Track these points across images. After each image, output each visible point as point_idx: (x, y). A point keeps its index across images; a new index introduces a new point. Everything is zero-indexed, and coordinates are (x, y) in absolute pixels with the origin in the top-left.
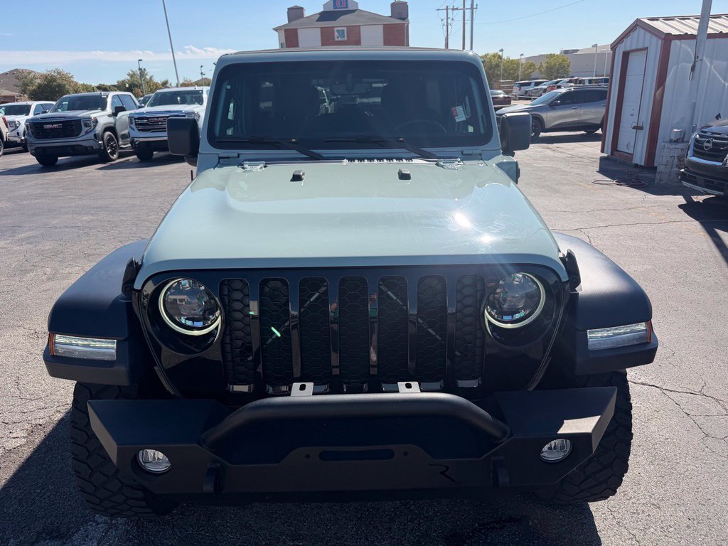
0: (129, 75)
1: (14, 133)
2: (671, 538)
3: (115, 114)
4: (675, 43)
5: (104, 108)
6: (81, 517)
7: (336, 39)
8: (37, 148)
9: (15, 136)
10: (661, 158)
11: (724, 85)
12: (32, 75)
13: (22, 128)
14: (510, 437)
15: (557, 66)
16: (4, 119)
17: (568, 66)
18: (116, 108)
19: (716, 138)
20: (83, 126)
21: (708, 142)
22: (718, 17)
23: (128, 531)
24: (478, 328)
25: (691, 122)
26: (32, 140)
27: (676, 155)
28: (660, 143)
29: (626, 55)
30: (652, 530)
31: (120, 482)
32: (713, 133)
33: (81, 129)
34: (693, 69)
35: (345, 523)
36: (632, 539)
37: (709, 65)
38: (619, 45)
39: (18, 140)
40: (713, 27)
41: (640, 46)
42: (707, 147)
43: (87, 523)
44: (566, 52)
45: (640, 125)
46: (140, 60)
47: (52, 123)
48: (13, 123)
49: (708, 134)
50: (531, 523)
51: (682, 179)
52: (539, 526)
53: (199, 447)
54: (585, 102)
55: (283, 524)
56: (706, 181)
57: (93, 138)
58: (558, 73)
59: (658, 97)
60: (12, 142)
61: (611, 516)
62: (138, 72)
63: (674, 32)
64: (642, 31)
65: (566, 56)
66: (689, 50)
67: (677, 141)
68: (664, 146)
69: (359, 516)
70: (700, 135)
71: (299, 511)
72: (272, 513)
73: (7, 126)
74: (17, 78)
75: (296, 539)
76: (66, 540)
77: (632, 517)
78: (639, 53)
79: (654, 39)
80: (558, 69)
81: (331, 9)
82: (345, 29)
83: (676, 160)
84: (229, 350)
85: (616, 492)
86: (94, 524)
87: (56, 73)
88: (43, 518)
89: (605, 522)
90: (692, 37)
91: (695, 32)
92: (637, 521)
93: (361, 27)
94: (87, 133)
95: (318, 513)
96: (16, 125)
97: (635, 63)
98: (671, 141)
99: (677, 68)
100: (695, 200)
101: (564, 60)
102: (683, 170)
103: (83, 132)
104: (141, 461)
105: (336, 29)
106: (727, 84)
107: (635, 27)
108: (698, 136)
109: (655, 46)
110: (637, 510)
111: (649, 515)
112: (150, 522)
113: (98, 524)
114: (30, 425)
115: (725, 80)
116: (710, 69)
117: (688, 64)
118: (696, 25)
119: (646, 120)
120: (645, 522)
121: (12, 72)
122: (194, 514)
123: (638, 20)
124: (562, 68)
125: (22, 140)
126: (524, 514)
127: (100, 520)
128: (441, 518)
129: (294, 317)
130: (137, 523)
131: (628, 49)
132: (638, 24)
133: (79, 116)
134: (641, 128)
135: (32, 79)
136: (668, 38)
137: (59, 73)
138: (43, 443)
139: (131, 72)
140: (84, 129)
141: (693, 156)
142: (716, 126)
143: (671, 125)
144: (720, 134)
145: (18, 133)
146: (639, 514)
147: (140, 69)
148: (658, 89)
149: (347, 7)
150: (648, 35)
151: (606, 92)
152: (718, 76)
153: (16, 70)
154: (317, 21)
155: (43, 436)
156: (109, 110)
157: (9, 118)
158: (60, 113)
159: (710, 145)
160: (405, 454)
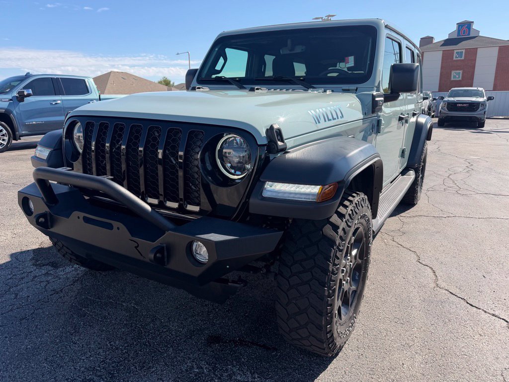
7: (455, 59)
53: (42, 200)
81: (455, 36)
82: (464, 51)
93: (478, 49)
105: (455, 51)
149: (469, 34)
154: (441, 46)
160: (118, 228)
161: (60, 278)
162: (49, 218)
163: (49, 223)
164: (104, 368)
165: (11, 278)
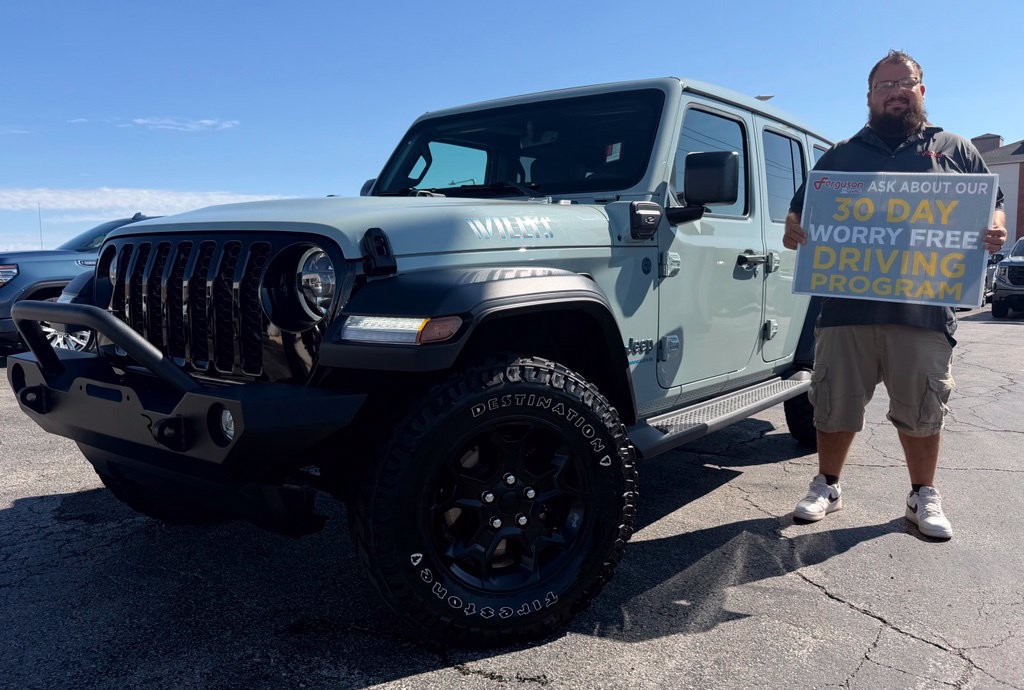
53: (37, 365)
160: (128, 398)
161: (91, 537)
162: (44, 395)
163: (44, 404)
164: (104, 650)
165: (9, 534)
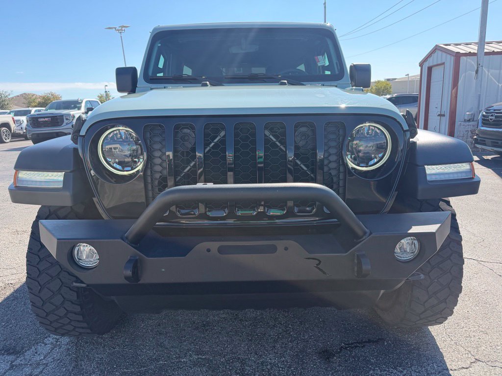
0: (98, 96)
1: (19, 128)
2: (500, 353)
3: (86, 113)
4: (463, 59)
5: (79, 108)
6: (33, 340)
8: (33, 134)
9: (20, 130)
10: (459, 132)
11: (499, 86)
12: (34, 97)
13: (24, 124)
14: (370, 235)
15: (383, 88)
16: (13, 119)
17: (390, 88)
18: (88, 109)
19: (497, 113)
20: (65, 120)
21: (492, 116)
22: (491, 43)
23: (68, 349)
24: (341, 164)
25: (478, 107)
26: (31, 129)
27: (469, 130)
28: (457, 123)
29: (430, 69)
30: (483, 348)
31: (63, 297)
32: (495, 110)
33: (63, 122)
34: (477, 72)
35: (239, 343)
36: (468, 354)
37: (487, 72)
38: (425, 63)
39: (21, 132)
40: (488, 48)
41: (439, 62)
42: (491, 119)
43: (37, 343)
44: (388, 80)
45: (443, 113)
46: (106, 86)
47: (44, 118)
48: (18, 121)
49: (491, 111)
50: (386, 344)
51: (475, 143)
52: (392, 345)
53: (123, 241)
54: (403, 104)
55: (190, 344)
56: (492, 142)
57: (71, 127)
58: (383, 92)
59: (454, 95)
60: (17, 133)
61: (450, 339)
62: (105, 94)
63: (462, 52)
64: (440, 53)
65: (388, 82)
66: (473, 63)
67: (469, 121)
68: (461, 124)
69: (250, 338)
70: (486, 112)
71: (203, 336)
72: (182, 337)
73: (14, 122)
74: (25, 98)
75: (200, 354)
76: (20, 355)
77: (466, 340)
78: (438, 67)
79: (449, 56)
80: (383, 90)
83: (470, 133)
84: (150, 182)
85: (453, 312)
86: (43, 345)
87: (50, 95)
88: (4, 340)
89: (445, 343)
90: (474, 54)
91: (476, 52)
92: (471, 343)
94: (67, 124)
95: (218, 337)
96: (20, 122)
97: (437, 74)
98: (465, 121)
99: (465, 75)
100: (485, 158)
101: (387, 84)
102: (475, 137)
103: (64, 124)
104: (77, 258)
106: (500, 85)
107: (435, 50)
108: (484, 113)
109: (450, 61)
110: (469, 335)
111: (479, 338)
112: (87, 343)
113: (46, 345)
114: (4, 284)
115: (499, 83)
116: (488, 75)
117: (473, 72)
118: (476, 48)
119: (446, 110)
120: (477, 343)
121: (22, 95)
122: (121, 338)
123: (436, 46)
124: (386, 89)
125: (24, 132)
126: (380, 337)
127: (48, 342)
128: (315, 340)
129: (200, 158)
130: (76, 344)
131: (431, 64)
132: (437, 48)
133: (62, 113)
134: (444, 115)
135: (34, 99)
136: (458, 55)
137: (52, 95)
138: (12, 295)
139: (100, 95)
140: (66, 121)
141: (482, 126)
142: (496, 106)
143: (464, 110)
144: (500, 110)
145: (22, 128)
146: (471, 337)
147: (106, 92)
148: (453, 89)
150: (444, 54)
151: (417, 97)
152: (494, 80)
153: (25, 94)
155: (12, 290)
156: (83, 110)
157: (16, 118)
158: (50, 111)
159: (493, 118)
160: (286, 249)
